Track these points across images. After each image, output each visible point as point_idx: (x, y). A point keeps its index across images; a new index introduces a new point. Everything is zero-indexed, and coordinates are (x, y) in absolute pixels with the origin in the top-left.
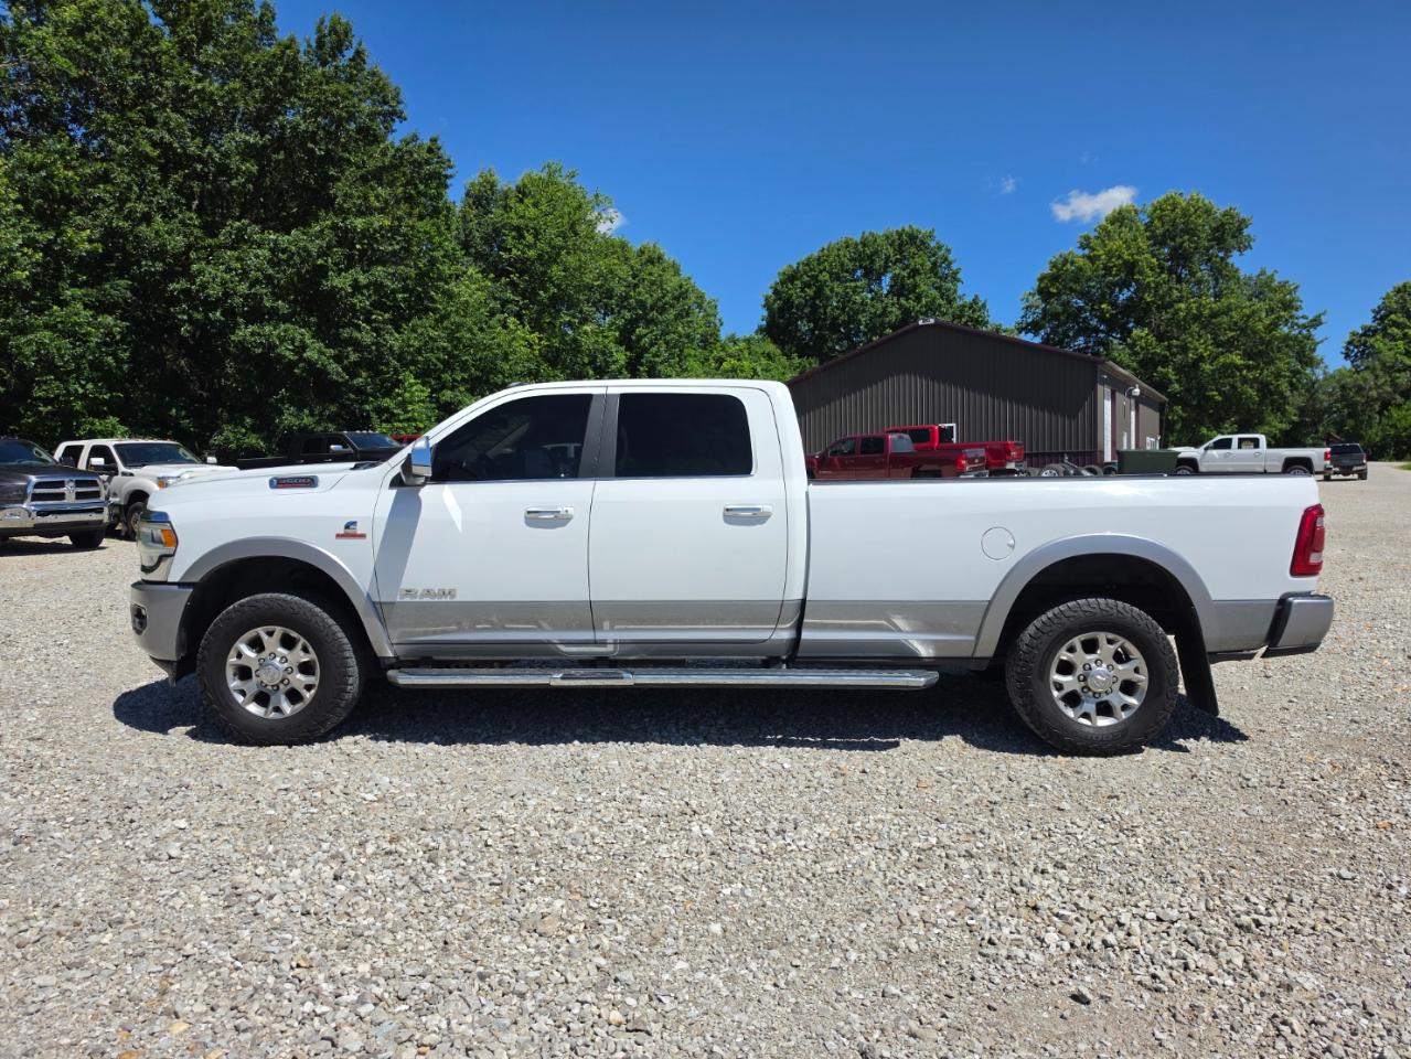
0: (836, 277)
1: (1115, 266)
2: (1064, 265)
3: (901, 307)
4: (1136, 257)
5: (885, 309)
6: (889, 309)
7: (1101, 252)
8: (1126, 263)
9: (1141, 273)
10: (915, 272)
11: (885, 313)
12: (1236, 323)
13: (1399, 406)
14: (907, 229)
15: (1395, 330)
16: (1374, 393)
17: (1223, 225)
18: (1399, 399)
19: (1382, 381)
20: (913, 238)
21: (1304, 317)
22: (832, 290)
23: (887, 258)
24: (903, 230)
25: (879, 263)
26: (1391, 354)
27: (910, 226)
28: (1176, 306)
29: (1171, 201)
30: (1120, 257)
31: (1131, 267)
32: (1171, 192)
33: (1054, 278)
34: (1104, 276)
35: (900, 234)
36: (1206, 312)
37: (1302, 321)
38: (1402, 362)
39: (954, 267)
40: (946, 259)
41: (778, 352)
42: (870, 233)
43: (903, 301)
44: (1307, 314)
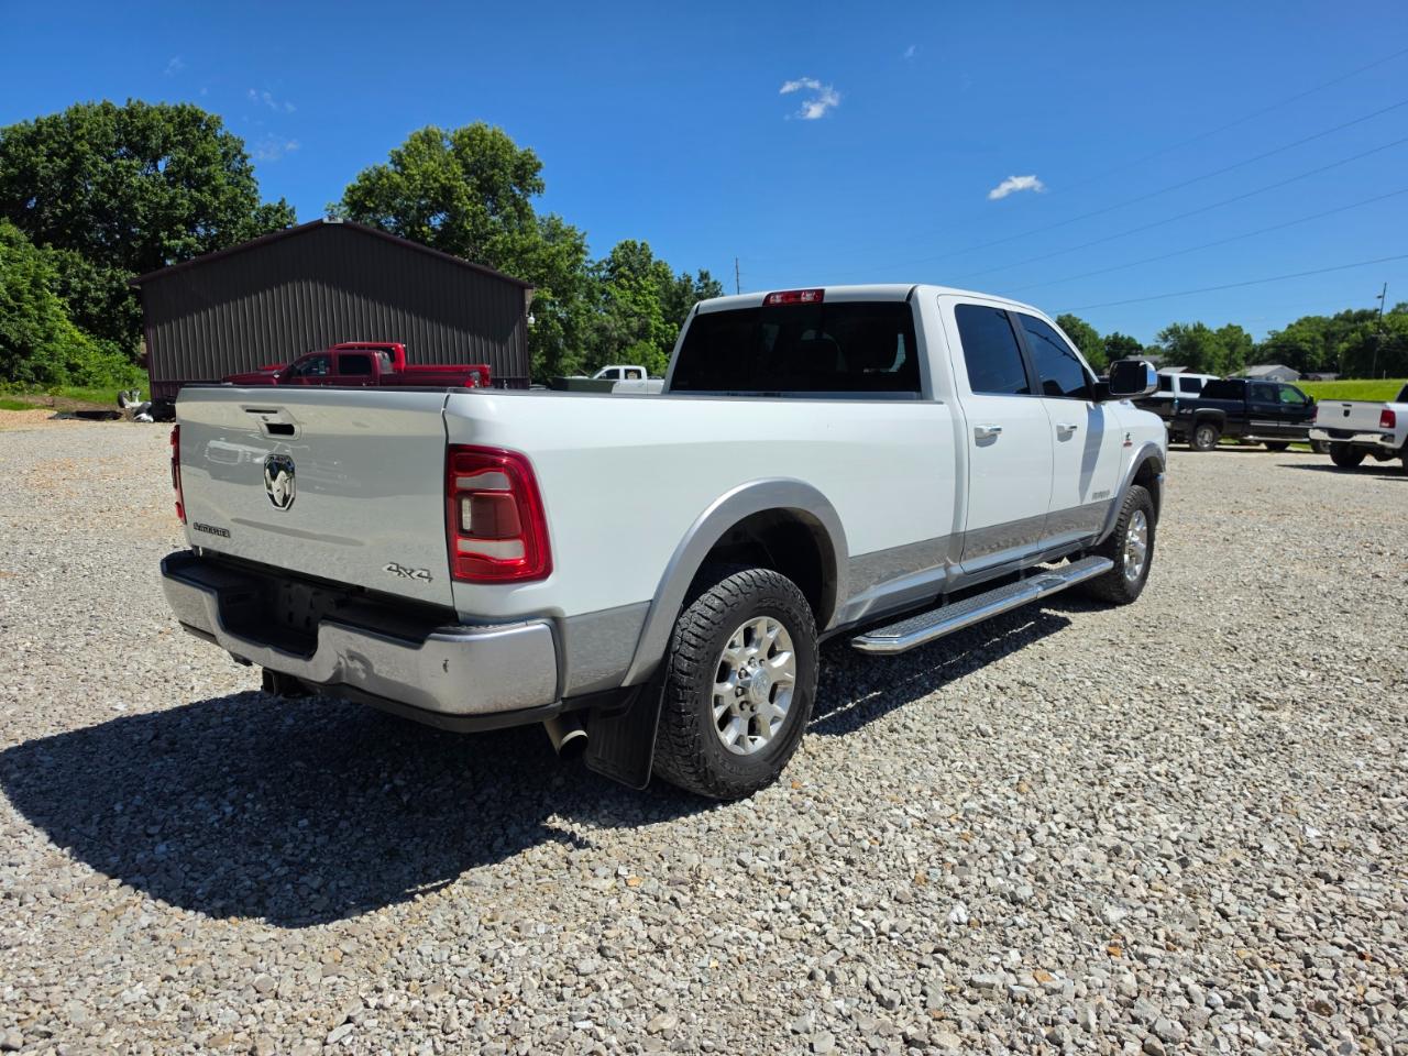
0: (98, 150)
1: (432, 189)
2: (380, 179)
3: (192, 199)
4: (454, 183)
5: (173, 199)
6: (179, 201)
7: (414, 172)
8: (443, 187)
9: (459, 199)
10: (204, 161)
11: (172, 204)
12: (544, 261)
13: (632, 346)
14: (188, 107)
15: (623, 281)
16: (615, 334)
17: (523, 164)
18: (632, 340)
19: (620, 323)
20: (196, 119)
21: (590, 261)
22: (95, 165)
23: (166, 138)
24: (184, 107)
25: (154, 142)
26: (623, 300)
27: (192, 106)
28: (495, 238)
29: (480, 132)
30: (436, 180)
31: (448, 192)
32: (479, 122)
33: (369, 192)
34: (422, 197)
35: (180, 112)
36: (518, 248)
37: (590, 266)
38: (631, 309)
39: (249, 163)
40: (239, 152)
41: (23, 238)
42: (138, 102)
43: (196, 194)
44: (594, 259)
